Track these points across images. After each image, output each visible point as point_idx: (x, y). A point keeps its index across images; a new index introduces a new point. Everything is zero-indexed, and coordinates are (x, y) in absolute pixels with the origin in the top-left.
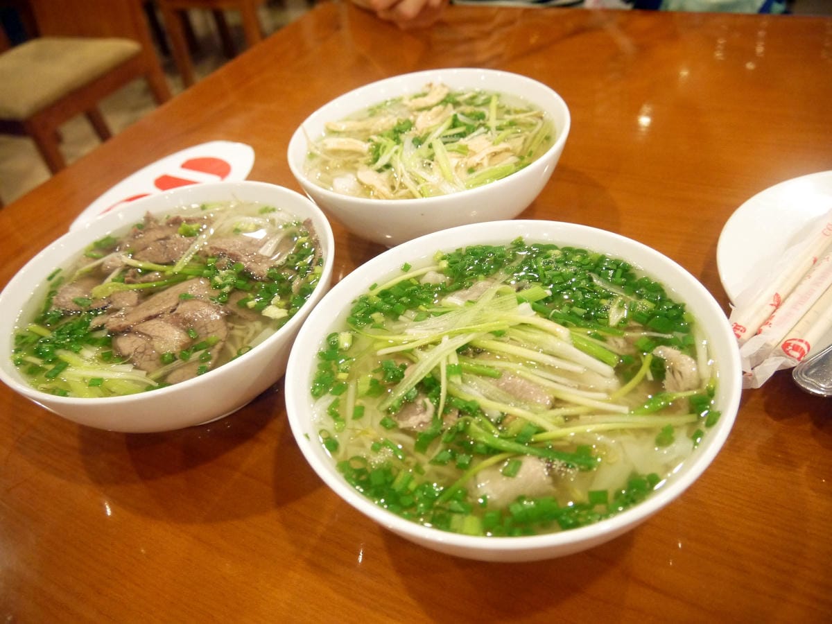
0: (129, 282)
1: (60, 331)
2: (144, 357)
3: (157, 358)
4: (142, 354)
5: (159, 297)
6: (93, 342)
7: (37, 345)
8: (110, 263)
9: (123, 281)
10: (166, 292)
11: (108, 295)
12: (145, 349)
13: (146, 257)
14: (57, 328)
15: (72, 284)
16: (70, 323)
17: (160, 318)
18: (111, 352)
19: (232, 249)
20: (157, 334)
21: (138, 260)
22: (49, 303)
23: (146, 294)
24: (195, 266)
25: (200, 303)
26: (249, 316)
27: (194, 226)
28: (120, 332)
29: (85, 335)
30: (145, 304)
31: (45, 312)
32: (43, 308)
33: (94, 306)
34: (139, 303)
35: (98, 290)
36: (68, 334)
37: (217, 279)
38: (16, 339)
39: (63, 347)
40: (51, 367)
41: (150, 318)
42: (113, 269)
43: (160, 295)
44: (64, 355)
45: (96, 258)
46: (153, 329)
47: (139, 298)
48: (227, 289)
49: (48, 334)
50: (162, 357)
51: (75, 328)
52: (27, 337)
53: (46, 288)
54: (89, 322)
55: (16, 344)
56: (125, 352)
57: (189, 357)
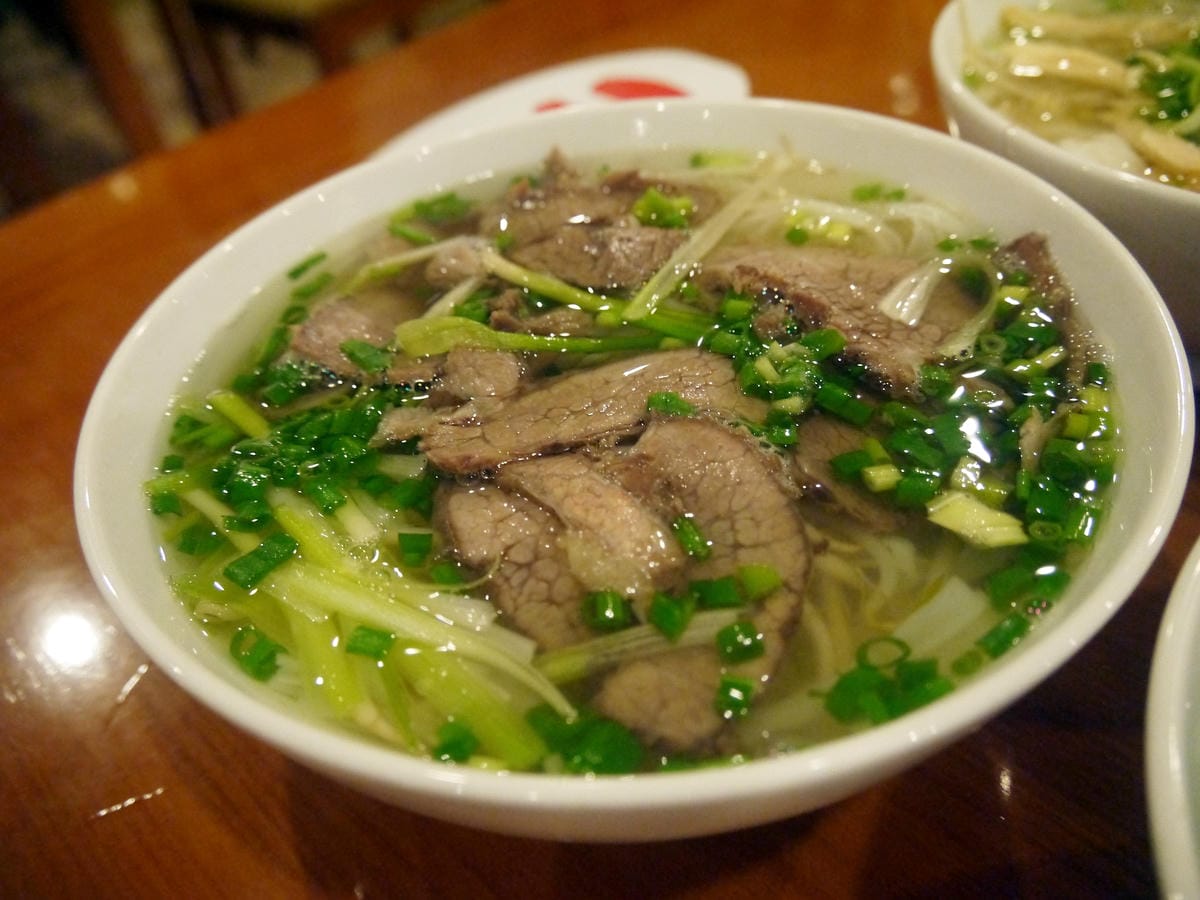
0: (501, 326)
1: (295, 430)
2: (532, 583)
3: (570, 599)
4: (523, 573)
5: (578, 386)
6: (379, 488)
7: (224, 459)
8: (453, 261)
9: (485, 320)
10: (601, 374)
11: (439, 351)
12: (537, 557)
13: (544, 262)
14: (288, 419)
15: (349, 300)
16: (324, 411)
17: (587, 455)
18: (430, 535)
19: (803, 284)
20: (579, 512)
21: (524, 266)
22: (280, 340)
23: (545, 370)
24: (682, 313)
25: (713, 435)
26: (873, 514)
27: (681, 205)
28: (462, 476)
29: (360, 460)
30: (536, 399)
31: (267, 362)
32: (263, 349)
33: (395, 374)
34: (520, 393)
35: (413, 333)
36: (315, 443)
37: (764, 366)
38: (177, 425)
39: (294, 484)
40: (248, 543)
41: (554, 450)
42: (456, 279)
43: (582, 379)
44: (295, 514)
45: (415, 243)
46: (567, 495)
47: (522, 378)
48: (794, 404)
49: (261, 433)
50: (589, 601)
51: (334, 430)
52: (208, 425)
53: (283, 298)
54: (378, 420)
55: (173, 441)
56: (475, 552)
57: (683, 626)
